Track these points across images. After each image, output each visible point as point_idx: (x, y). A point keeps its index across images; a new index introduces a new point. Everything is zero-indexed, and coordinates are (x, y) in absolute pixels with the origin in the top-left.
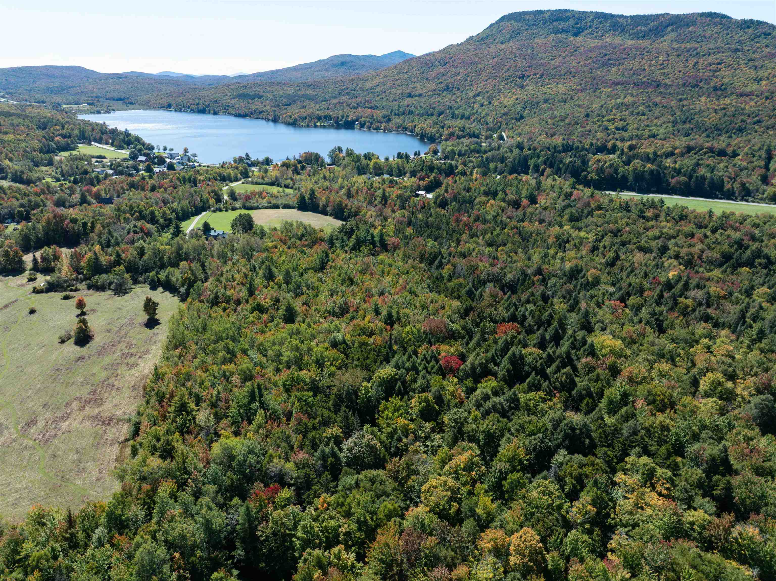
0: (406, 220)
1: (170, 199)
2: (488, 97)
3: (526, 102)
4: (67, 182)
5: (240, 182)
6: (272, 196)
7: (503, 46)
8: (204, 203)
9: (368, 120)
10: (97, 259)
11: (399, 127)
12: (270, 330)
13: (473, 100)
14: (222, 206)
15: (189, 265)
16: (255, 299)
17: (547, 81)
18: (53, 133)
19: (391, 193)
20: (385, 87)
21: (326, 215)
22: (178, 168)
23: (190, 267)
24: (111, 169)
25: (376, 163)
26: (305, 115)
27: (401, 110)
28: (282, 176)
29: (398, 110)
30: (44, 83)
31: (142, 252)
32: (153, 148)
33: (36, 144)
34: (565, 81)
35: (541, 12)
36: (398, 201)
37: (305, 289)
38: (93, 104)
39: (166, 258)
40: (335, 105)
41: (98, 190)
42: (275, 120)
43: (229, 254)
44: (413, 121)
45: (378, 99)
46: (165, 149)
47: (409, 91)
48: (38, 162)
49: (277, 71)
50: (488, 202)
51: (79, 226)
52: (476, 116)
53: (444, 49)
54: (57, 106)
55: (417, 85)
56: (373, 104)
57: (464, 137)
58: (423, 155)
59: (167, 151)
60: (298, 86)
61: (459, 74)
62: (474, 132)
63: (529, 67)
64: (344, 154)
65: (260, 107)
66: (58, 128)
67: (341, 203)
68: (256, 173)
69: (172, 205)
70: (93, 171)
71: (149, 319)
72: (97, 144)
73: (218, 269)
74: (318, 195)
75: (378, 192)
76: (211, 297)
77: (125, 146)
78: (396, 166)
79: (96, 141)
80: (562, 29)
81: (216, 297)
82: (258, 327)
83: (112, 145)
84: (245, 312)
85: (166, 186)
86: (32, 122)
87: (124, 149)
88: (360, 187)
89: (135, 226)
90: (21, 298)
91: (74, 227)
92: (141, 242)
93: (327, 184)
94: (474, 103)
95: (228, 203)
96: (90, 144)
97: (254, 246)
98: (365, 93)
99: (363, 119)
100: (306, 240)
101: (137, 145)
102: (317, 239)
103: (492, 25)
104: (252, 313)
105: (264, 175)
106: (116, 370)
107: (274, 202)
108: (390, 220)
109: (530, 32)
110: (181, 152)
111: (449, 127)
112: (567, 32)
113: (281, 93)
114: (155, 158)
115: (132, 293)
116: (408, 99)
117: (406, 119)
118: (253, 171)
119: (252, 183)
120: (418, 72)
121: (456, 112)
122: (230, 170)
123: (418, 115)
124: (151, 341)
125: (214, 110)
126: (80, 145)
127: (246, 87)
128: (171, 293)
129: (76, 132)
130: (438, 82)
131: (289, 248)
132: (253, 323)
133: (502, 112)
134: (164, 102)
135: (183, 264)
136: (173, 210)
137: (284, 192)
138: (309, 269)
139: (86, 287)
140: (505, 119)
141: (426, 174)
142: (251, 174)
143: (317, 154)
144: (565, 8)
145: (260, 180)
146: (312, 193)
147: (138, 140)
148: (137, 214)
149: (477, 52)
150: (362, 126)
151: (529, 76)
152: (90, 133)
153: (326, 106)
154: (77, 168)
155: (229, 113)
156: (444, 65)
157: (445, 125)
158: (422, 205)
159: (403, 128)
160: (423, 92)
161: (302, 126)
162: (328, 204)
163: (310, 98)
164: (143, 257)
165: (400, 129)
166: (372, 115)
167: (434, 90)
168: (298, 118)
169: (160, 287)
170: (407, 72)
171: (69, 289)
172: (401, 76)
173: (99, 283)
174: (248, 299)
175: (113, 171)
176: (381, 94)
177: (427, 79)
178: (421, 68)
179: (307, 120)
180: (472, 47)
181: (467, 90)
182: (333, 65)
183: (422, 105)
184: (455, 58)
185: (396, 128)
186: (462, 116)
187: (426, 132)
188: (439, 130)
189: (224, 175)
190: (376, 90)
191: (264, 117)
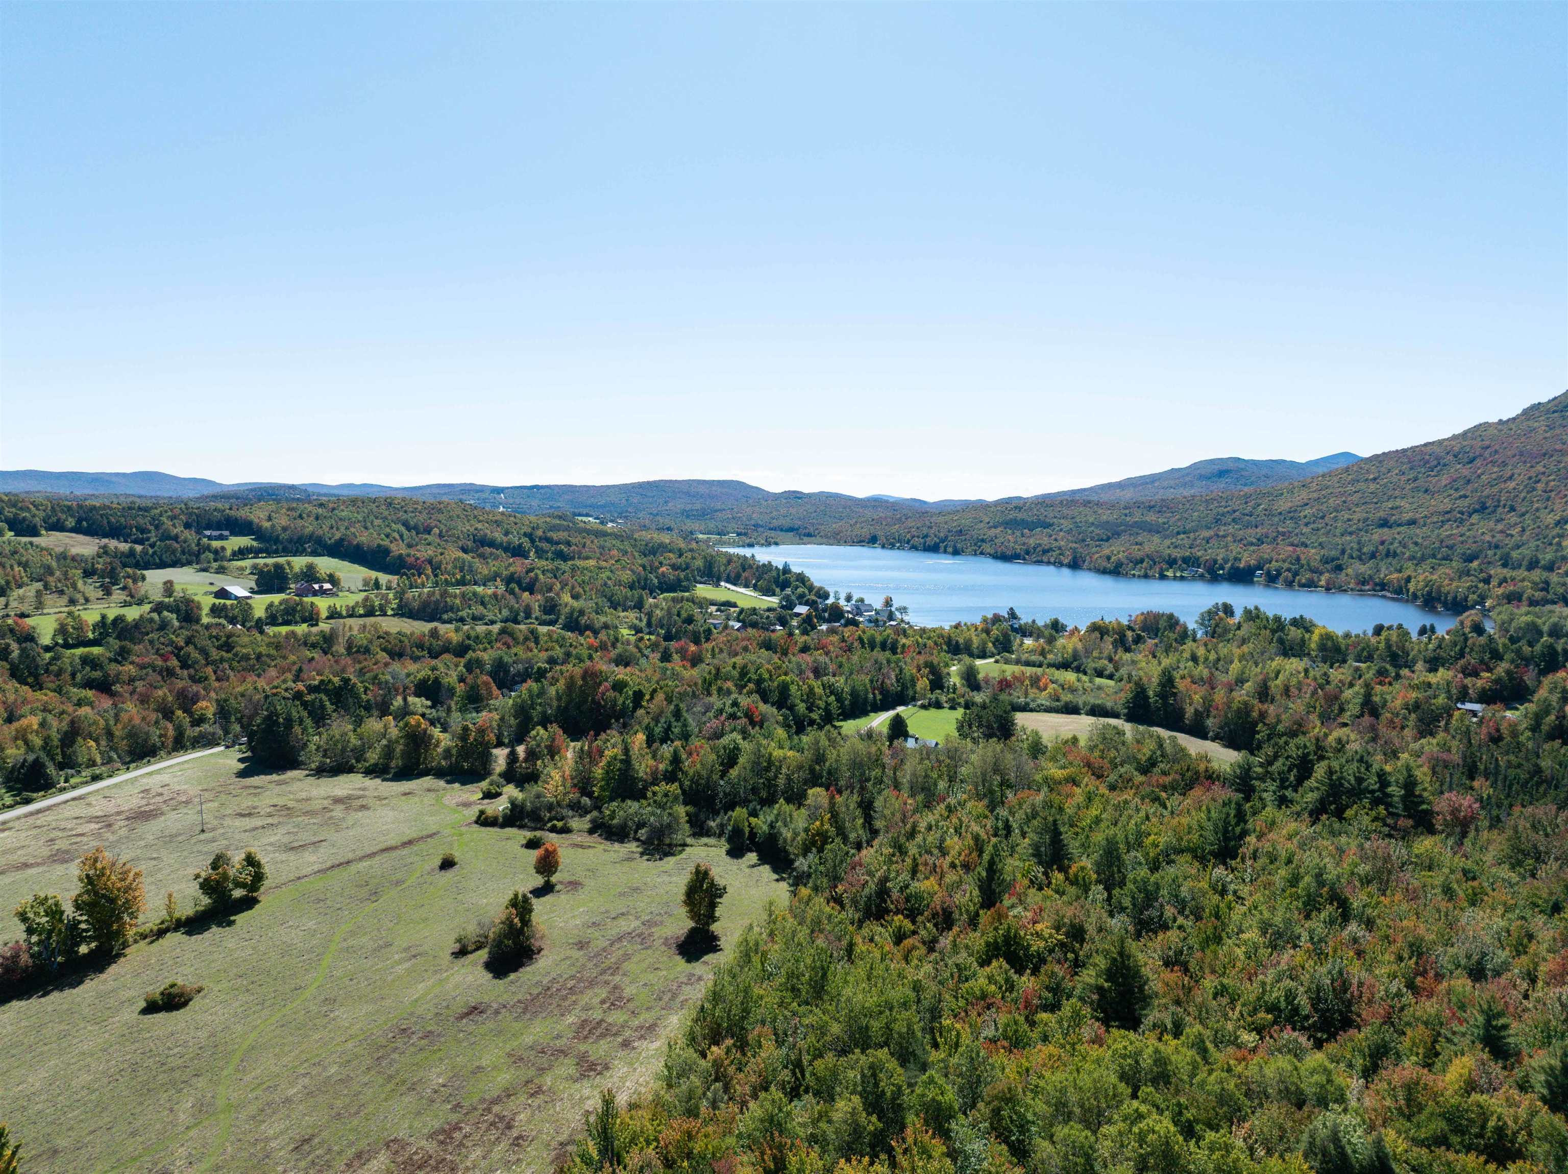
0: (1457, 760)
1: (832, 668)
4: (652, 637)
5: (992, 660)
6: (1062, 687)
8: (904, 687)
9: (1286, 565)
10: (627, 762)
11: (1364, 583)
12: (1045, 1039)
13: (1557, 530)
14: (943, 698)
15: (832, 798)
16: (1000, 917)
18: (660, 562)
19: (1388, 697)
20: (1324, 507)
21: (1204, 737)
23: (832, 804)
24: (739, 621)
25: (1324, 638)
26: (1139, 555)
27: (1365, 549)
28: (1088, 652)
29: (1359, 550)
30: (678, 505)
31: (730, 758)
32: (826, 595)
33: (626, 576)
36: (1413, 716)
37: (1169, 911)
38: (745, 536)
39: (781, 781)
40: (1207, 540)
41: (700, 650)
42: (1075, 565)
43: (942, 785)
44: (1400, 571)
45: (1306, 530)
46: (849, 599)
47: (1381, 514)
48: (618, 603)
51: (626, 698)
53: (1465, 433)
54: (687, 535)
55: (1398, 502)
56: (1296, 539)
57: (1551, 602)
58: (1444, 634)
59: (852, 603)
60: (1125, 508)
61: (1511, 478)
64: (1238, 618)
65: (1045, 541)
66: (671, 555)
67: (1246, 710)
68: (1029, 646)
69: (832, 680)
70: (705, 623)
71: (693, 932)
72: (729, 586)
73: (904, 820)
74: (1182, 688)
75: (1347, 694)
76: (867, 891)
77: (778, 590)
79: (728, 581)
81: (883, 892)
82: (1003, 1019)
83: (755, 587)
84: (962, 957)
85: (831, 649)
86: (634, 546)
87: (772, 594)
88: (1295, 680)
89: (735, 704)
90: (447, 831)
91: (615, 699)
92: (738, 737)
93: (1202, 671)
94: (1560, 536)
95: (959, 692)
96: (717, 585)
97: (1012, 775)
98: (1276, 519)
99: (1274, 565)
100: (1164, 773)
101: (797, 588)
102: (1197, 773)
104: (984, 962)
105: (1047, 648)
106: (542, 1070)
107: (1066, 697)
110: (878, 604)
111: (1504, 582)
113: (1091, 520)
114: (825, 610)
115: (683, 855)
116: (1380, 531)
117: (1382, 566)
118: (1022, 643)
119: (1018, 662)
120: (1404, 478)
121: (1515, 554)
122: (972, 634)
123: (1411, 559)
124: (674, 997)
125: (955, 547)
126: (699, 585)
128: (775, 870)
129: (699, 563)
130: (1457, 495)
131: (1112, 788)
132: (984, 1001)
134: (866, 532)
135: (817, 795)
136: (831, 690)
137: (1091, 683)
138: (1180, 851)
139: (588, 826)
141: (1482, 662)
142: (1016, 647)
143: (1171, 616)
145: (1035, 659)
146: (1168, 681)
147: (802, 579)
148: (751, 684)
150: (1272, 579)
152: (722, 568)
153: (1187, 542)
154: (679, 615)
155: (982, 553)
156: (1471, 462)
157: (1490, 576)
158: (1493, 732)
159: (1376, 584)
160: (1417, 516)
161: (1134, 575)
162: (1208, 711)
163: (1153, 529)
164: (731, 771)
165: (1367, 587)
166: (1295, 556)
167: (1447, 513)
168: (1125, 561)
169: (751, 851)
170: (1375, 479)
171: (549, 825)
172: (1362, 486)
173: (615, 822)
174: (977, 914)
175: (740, 624)
176: (1314, 522)
177: (1426, 491)
178: (1411, 469)
179: (1145, 564)
180: (1540, 425)
181: (1537, 510)
182: (1201, 477)
183: (1420, 541)
184: (1497, 447)
185: (1358, 584)
186: (1531, 563)
187: (1439, 591)
188: (1476, 587)
189: (957, 642)
190: (1302, 514)
191: (1052, 560)
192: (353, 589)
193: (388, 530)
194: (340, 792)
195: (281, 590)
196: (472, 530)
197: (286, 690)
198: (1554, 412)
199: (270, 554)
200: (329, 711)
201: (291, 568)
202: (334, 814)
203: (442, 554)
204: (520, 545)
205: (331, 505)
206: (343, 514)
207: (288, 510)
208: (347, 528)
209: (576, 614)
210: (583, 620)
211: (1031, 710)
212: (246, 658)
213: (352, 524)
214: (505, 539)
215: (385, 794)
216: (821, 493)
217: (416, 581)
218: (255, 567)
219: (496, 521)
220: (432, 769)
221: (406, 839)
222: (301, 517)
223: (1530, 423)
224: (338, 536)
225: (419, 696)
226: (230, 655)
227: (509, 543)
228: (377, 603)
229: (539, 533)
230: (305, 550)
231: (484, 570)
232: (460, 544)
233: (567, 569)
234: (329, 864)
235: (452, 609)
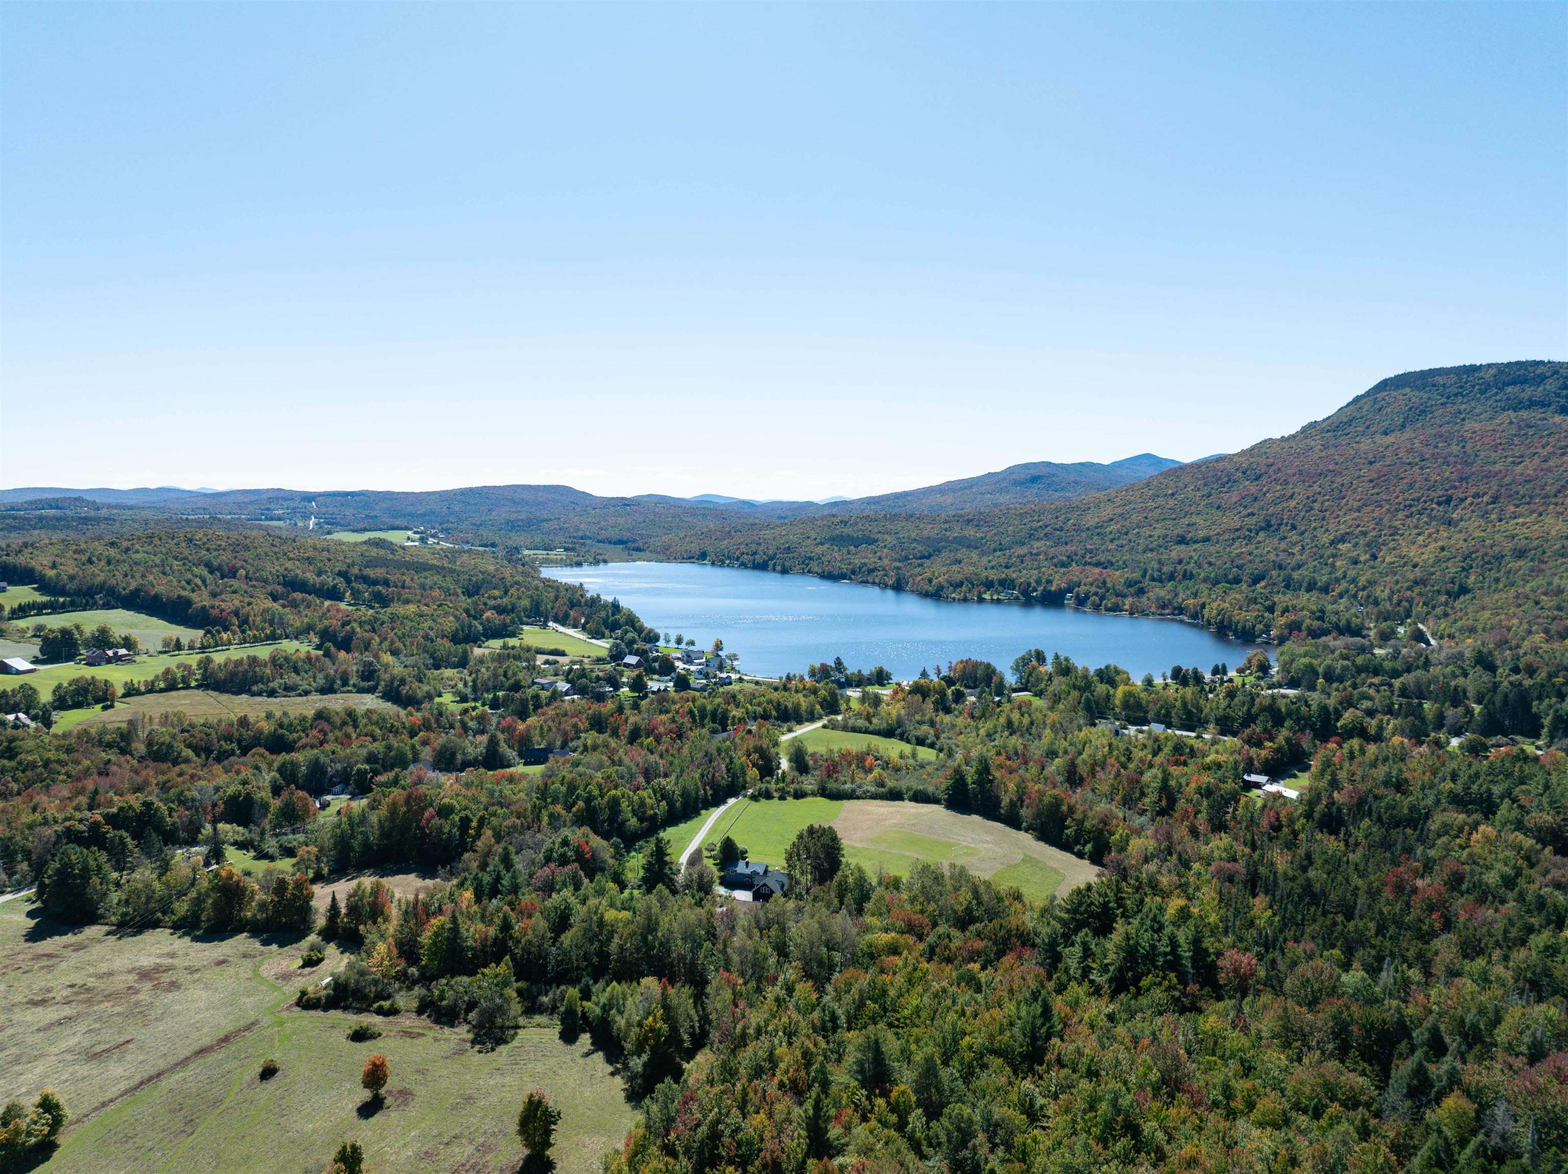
0: (1240, 867)
1: (663, 765)
2: (1368, 545)
3: (1469, 556)
4: (478, 704)
5: (819, 724)
6: (886, 765)
7: (1390, 439)
8: (734, 776)
9: (1093, 589)
11: (1164, 607)
13: (1331, 551)
14: (772, 786)
16: (827, 1172)
17: (1512, 508)
18: (485, 604)
19: (1183, 781)
20: (1127, 523)
21: (1018, 827)
22: (697, 682)
23: (664, 996)
24: (568, 681)
25: (1129, 695)
26: (959, 577)
27: (1165, 569)
28: (911, 716)
29: (1159, 570)
30: (502, 514)
31: (561, 922)
32: (656, 638)
33: (449, 624)
34: (1558, 509)
35: (1473, 369)
36: (1205, 803)
37: (981, 1152)
38: (573, 549)
39: (614, 947)
40: (1022, 558)
41: (528, 728)
42: (898, 587)
43: (771, 962)
44: (1195, 595)
45: (1111, 546)
46: (679, 641)
47: (1179, 531)
48: (442, 660)
49: (905, 494)
50: (1475, 827)
51: (453, 825)
52: (1344, 585)
53: (1253, 448)
54: (512, 554)
55: (1195, 519)
56: (1102, 558)
57: (1326, 633)
58: (1232, 674)
59: (683, 646)
60: (946, 522)
61: (1292, 497)
62: (1348, 622)
63: (1461, 479)
64: (1048, 668)
65: (871, 561)
66: (496, 593)
67: (1057, 803)
68: (854, 705)
69: (663, 782)
70: (534, 683)
71: (528, 1160)
72: (557, 627)
74: (997, 774)
75: (1147, 777)
76: (699, 1135)
77: (607, 632)
78: (1178, 704)
79: (556, 621)
80: (1530, 400)
83: (584, 629)
85: (661, 729)
86: (457, 582)
87: (603, 637)
88: (1099, 756)
89: (566, 842)
90: (265, 1020)
91: (441, 827)
92: (568, 891)
93: (1015, 741)
94: (1334, 556)
95: (788, 780)
96: (545, 626)
97: (839, 937)
98: (1084, 535)
99: (1083, 588)
100: (979, 934)
101: (626, 632)
102: (1009, 931)
103: (1357, 399)
105: (871, 710)
107: (891, 781)
108: (1196, 866)
109: (1450, 408)
110: (709, 648)
111: (1286, 610)
112: (1543, 406)
113: (914, 535)
114: (655, 659)
115: (515, 1043)
116: (1178, 548)
117: (1180, 588)
118: (848, 699)
119: (845, 728)
120: (1198, 494)
121: (1296, 575)
122: (800, 695)
123: (1205, 580)
125: (783, 565)
126: (525, 627)
127: (846, 523)
128: (610, 1061)
129: (525, 603)
130: (1245, 513)
131: (932, 957)
133: (1411, 576)
134: (695, 548)
135: (649, 985)
136: (664, 795)
137: (914, 755)
138: (993, 1052)
139: (415, 1004)
140: (1420, 594)
141: (1266, 730)
142: (843, 707)
143: (988, 666)
144: (1531, 358)
145: (861, 723)
146: (984, 769)
147: (632, 621)
148: (581, 804)
149: (1332, 451)
150: (1081, 602)
151: (1463, 500)
152: (549, 607)
153: (1003, 561)
154: (505, 675)
155: (809, 572)
156: (1257, 479)
157: (1274, 604)
158: (1273, 820)
159: (1175, 609)
160: (1211, 533)
161: (954, 599)
162: (1022, 801)
163: (970, 545)
164: (563, 937)
165: (1167, 611)
166: (1101, 580)
167: (1237, 530)
168: (945, 584)
169: (585, 1031)
170: (1173, 494)
171: (376, 1005)
172: (1161, 501)
173: (444, 1003)
174: (804, 1162)
175: (568, 686)
176: (1119, 538)
177: (1218, 508)
178: (1205, 485)
179: (964, 588)
180: (1316, 443)
181: (1315, 529)
182: (1016, 483)
183: (1213, 560)
184: (1280, 465)
185: (1158, 608)
186: (1309, 584)
187: (1230, 620)
188: (1262, 616)
189: (786, 707)
190: (1108, 530)
191: (877, 580)
192: (152, 651)
193: (189, 576)
194: (146, 962)
195: (70, 657)
196: (282, 570)
197: (81, 821)
198: (1328, 431)
199: (55, 608)
200: (130, 847)
201: (81, 633)
202: (140, 997)
203: (249, 604)
204: (335, 586)
205: (125, 544)
206: (138, 556)
207: (75, 552)
208: (143, 576)
209: (396, 683)
210: (404, 690)
211: (858, 798)
212: (33, 766)
213: (148, 569)
214: (318, 580)
215: (197, 964)
216: (650, 496)
217: (221, 638)
218: (40, 628)
219: (308, 558)
220: (248, 922)
221: (222, 1034)
222: (90, 561)
223: (1308, 441)
224: (133, 586)
225: (230, 822)
226: (13, 764)
227: (323, 584)
228: (179, 675)
229: (355, 570)
230: (95, 603)
231: (295, 621)
232: (269, 589)
233: (386, 619)
234: (137, 1079)
235: (261, 680)
